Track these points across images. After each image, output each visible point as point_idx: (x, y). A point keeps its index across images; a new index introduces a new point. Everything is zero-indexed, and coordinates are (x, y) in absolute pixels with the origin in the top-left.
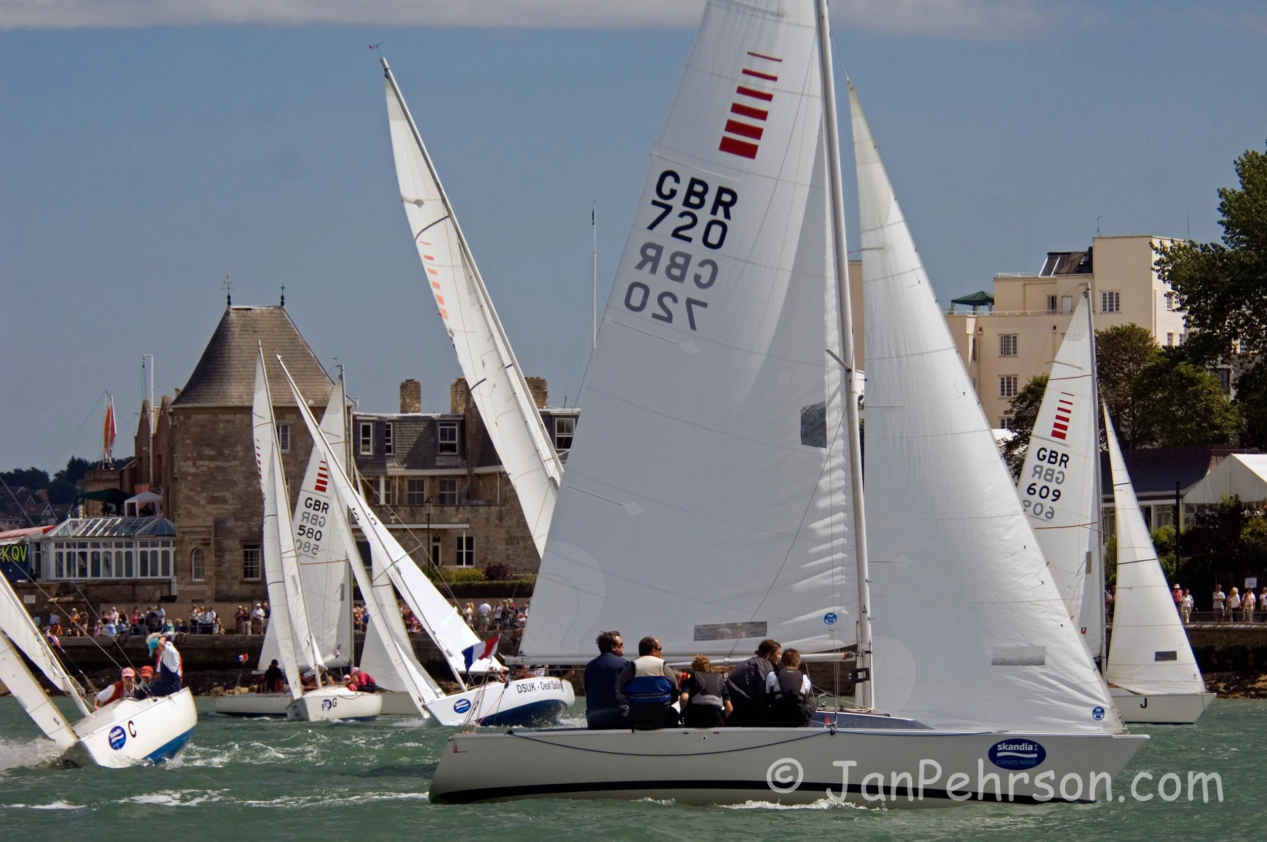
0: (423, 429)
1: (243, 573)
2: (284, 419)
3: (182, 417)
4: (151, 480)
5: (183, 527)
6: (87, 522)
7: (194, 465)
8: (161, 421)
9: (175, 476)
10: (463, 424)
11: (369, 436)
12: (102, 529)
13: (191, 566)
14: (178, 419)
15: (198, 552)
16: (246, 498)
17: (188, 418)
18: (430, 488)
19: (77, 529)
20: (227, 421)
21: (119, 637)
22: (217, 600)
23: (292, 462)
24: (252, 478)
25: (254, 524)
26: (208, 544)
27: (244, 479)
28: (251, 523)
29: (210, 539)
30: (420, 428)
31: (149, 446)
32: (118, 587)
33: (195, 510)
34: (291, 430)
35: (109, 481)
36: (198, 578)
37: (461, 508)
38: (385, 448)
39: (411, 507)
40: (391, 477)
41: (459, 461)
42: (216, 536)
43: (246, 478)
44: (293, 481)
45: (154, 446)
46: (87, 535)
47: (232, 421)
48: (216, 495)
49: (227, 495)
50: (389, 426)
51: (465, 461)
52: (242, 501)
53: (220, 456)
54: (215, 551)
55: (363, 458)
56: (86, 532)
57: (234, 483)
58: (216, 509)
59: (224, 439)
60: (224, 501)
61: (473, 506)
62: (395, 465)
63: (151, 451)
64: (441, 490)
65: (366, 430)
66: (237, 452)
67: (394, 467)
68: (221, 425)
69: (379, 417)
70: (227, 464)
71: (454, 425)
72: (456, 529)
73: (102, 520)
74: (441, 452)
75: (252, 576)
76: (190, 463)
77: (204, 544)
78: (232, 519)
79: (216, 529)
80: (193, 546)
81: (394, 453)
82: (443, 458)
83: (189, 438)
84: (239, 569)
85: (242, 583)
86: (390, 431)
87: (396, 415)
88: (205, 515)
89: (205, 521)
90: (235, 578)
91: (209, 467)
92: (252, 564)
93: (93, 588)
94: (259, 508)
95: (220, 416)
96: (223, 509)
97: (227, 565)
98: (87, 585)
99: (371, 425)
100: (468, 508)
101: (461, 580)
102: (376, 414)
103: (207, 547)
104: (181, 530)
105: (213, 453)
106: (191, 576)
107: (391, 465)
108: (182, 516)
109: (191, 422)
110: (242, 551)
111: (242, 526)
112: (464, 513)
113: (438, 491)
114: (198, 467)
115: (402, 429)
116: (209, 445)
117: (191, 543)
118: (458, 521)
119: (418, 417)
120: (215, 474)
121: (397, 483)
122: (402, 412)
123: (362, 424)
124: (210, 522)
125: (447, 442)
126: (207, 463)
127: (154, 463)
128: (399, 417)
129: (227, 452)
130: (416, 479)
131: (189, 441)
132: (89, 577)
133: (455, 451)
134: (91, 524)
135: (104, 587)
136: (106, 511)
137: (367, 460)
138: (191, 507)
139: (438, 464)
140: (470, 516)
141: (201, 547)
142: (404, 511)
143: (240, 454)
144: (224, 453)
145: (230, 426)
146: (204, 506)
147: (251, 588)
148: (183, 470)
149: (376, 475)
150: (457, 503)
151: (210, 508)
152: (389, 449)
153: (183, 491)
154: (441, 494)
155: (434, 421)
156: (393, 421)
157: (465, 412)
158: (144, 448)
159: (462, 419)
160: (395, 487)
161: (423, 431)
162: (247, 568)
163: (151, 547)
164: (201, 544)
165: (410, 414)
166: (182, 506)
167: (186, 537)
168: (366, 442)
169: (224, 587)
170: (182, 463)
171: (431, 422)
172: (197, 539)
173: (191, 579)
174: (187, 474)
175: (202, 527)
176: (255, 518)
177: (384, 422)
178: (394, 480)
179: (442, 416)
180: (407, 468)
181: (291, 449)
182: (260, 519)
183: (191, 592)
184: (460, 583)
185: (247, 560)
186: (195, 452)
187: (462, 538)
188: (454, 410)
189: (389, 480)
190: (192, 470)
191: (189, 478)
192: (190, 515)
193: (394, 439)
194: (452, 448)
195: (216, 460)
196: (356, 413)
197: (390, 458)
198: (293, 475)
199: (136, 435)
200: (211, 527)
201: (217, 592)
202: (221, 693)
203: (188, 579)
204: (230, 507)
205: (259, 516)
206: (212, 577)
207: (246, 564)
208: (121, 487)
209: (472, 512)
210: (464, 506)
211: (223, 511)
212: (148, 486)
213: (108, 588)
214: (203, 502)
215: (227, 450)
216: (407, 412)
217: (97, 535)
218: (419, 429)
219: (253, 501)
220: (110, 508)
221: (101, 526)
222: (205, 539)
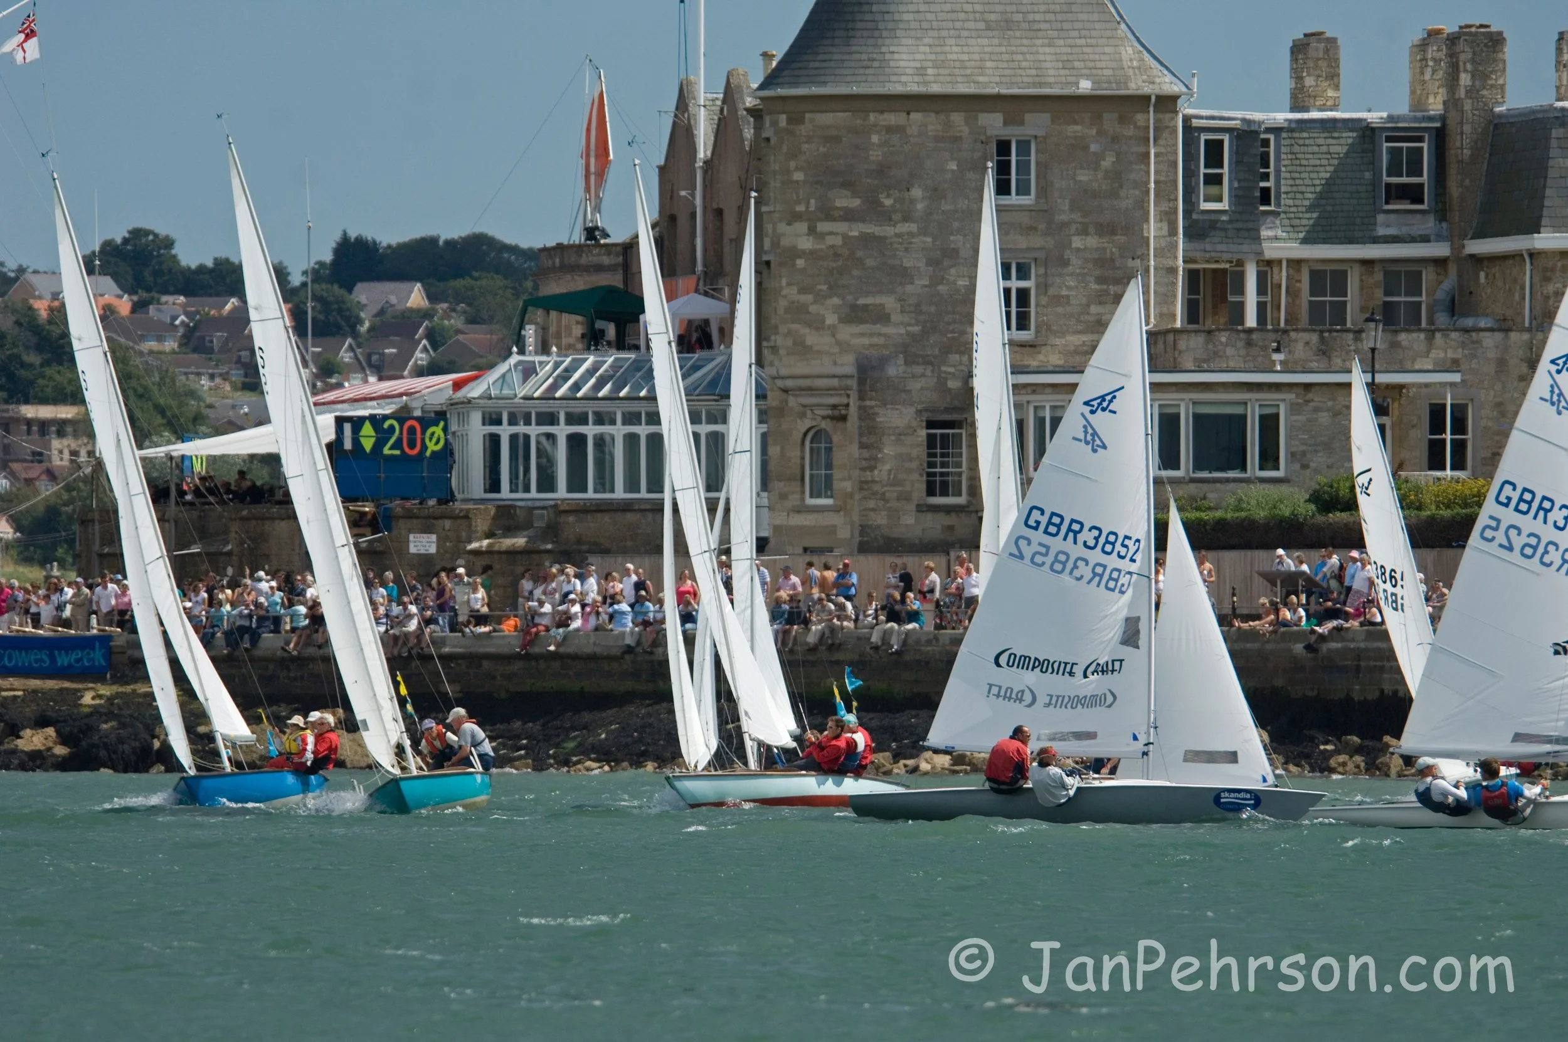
0: (1345, 149)
1: (924, 486)
2: (1022, 123)
3: (783, 120)
4: (699, 267)
5: (783, 378)
6: (557, 365)
7: (812, 230)
8: (724, 128)
9: (765, 258)
10: (1440, 136)
11: (1221, 166)
12: (593, 381)
13: (803, 467)
14: (774, 124)
15: (818, 435)
16: (933, 309)
17: (796, 120)
18: (1362, 288)
19: (533, 380)
20: (890, 130)
21: (640, 634)
22: (864, 548)
23: (1042, 227)
24: (946, 262)
25: (951, 370)
26: (843, 418)
27: (928, 264)
28: (944, 368)
29: (847, 405)
30: (1341, 145)
31: (694, 188)
32: (630, 517)
33: (812, 338)
34: (1037, 151)
35: (599, 268)
36: (819, 496)
37: (1438, 335)
38: (1258, 194)
39: (1322, 332)
40: (1269, 263)
41: (1429, 224)
42: (862, 397)
43: (932, 262)
44: (1042, 271)
45: (705, 186)
46: (558, 394)
47: (899, 130)
48: (862, 301)
49: (889, 302)
50: (1266, 143)
51: (1444, 225)
52: (922, 318)
53: (873, 210)
54: (861, 435)
55: (1206, 217)
56: (555, 387)
57: (905, 275)
58: (863, 335)
59: (881, 171)
60: (881, 317)
61: (1466, 331)
62: (1279, 233)
63: (698, 201)
64: (1386, 294)
65: (1214, 151)
66: (912, 201)
67: (1276, 238)
68: (875, 138)
69: (1244, 120)
70: (888, 231)
71: (1420, 139)
72: (1427, 385)
73: (591, 359)
74: (1387, 203)
75: (944, 493)
76: (802, 227)
77: (832, 418)
78: (901, 360)
79: (862, 381)
80: (808, 423)
81: (1278, 205)
82: (1392, 216)
83: (797, 169)
84: (915, 476)
85: (922, 508)
86: (1268, 154)
87: (1282, 116)
88: (836, 350)
89: (835, 363)
90: (905, 497)
91: (845, 237)
92: (944, 465)
93: (571, 519)
94: (963, 333)
95: (872, 117)
96: (880, 335)
97: (887, 467)
98: (558, 510)
99: (1226, 138)
100: (1454, 335)
101: (1448, 506)
102: (1237, 115)
103: (840, 425)
104: (779, 383)
105: (856, 202)
106: (803, 492)
107: (1270, 233)
108: (782, 352)
109: (804, 129)
110: (923, 433)
111: (923, 375)
112: (1446, 346)
113: (1379, 297)
114: (821, 236)
115: (1296, 149)
116: (847, 185)
117: (803, 415)
118: (1430, 367)
119: (1334, 121)
120: (860, 254)
121: (1282, 276)
122: (1293, 109)
123: (1203, 137)
124: (846, 363)
125: (1405, 180)
126: (841, 227)
127: (705, 228)
128: (1290, 121)
129: (888, 202)
130: (1328, 267)
131: (799, 176)
132: (562, 492)
133: (1421, 202)
134: (566, 370)
135: (599, 515)
136: (593, 339)
137: (1217, 221)
138: (805, 331)
139: (1381, 231)
140: (1459, 354)
141: (824, 425)
142: (1303, 343)
143: (920, 206)
144: (882, 205)
145: (895, 139)
146: (833, 330)
147: (943, 520)
148: (785, 242)
149: (1236, 257)
150: (1424, 324)
151: (846, 332)
152: (1265, 196)
153: (784, 292)
154: (1385, 303)
155: (1373, 130)
156: (1276, 130)
157: (1446, 110)
158: (683, 193)
159: (1438, 125)
160: (1280, 286)
161: (1346, 154)
162: (934, 474)
163: (709, 422)
164: (824, 418)
165: (1315, 115)
166: (783, 329)
167: (792, 401)
168: (1214, 180)
169: (880, 519)
170: (782, 227)
171: (1367, 133)
172: (818, 405)
173: (803, 499)
174: (794, 253)
175: (828, 377)
176: (954, 358)
177: (1256, 133)
178: (1276, 270)
179: (1391, 118)
180: (1305, 241)
181: (1038, 197)
182: (965, 358)
183: (804, 530)
184: (1446, 513)
185: (935, 455)
186: (813, 202)
187: (1444, 406)
188: (1418, 105)
189: (1267, 266)
190: (806, 243)
191: (800, 263)
192: (802, 349)
193: (1278, 172)
194: (1413, 194)
195: (863, 221)
196: (1190, 111)
197: (1270, 219)
198: (1041, 255)
199: (662, 163)
200: (846, 376)
201: (864, 529)
202: (888, 766)
203: (793, 500)
204: (895, 331)
205: (962, 353)
206: (851, 495)
207: (931, 465)
208: (626, 282)
209: (1463, 345)
210: (1445, 331)
211: (881, 341)
212: (692, 280)
213: (607, 518)
214: (831, 319)
215: (888, 196)
216: (1306, 109)
217: (579, 395)
218: (1338, 149)
219: (948, 318)
220: (602, 332)
221: (590, 372)
222: (834, 407)
